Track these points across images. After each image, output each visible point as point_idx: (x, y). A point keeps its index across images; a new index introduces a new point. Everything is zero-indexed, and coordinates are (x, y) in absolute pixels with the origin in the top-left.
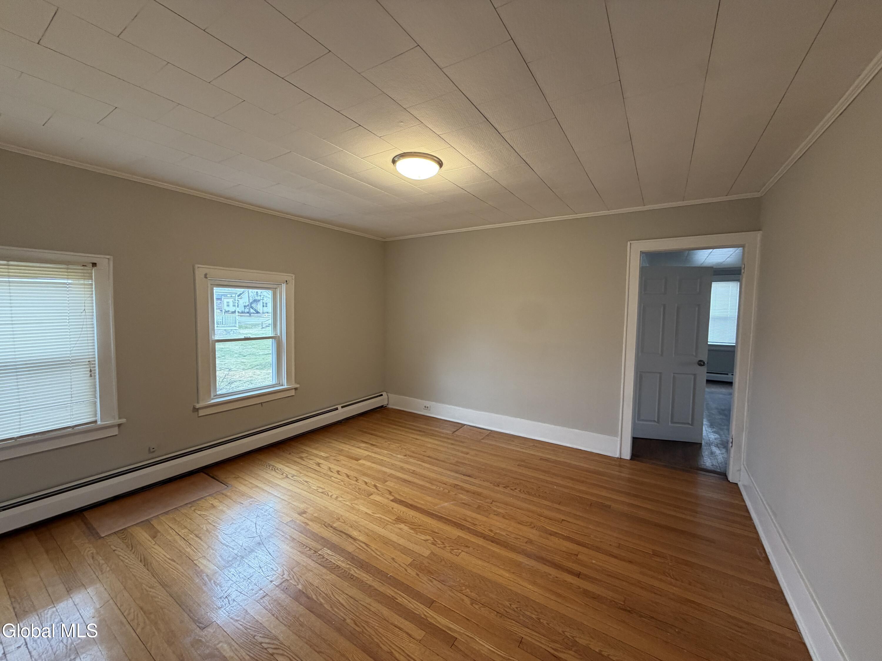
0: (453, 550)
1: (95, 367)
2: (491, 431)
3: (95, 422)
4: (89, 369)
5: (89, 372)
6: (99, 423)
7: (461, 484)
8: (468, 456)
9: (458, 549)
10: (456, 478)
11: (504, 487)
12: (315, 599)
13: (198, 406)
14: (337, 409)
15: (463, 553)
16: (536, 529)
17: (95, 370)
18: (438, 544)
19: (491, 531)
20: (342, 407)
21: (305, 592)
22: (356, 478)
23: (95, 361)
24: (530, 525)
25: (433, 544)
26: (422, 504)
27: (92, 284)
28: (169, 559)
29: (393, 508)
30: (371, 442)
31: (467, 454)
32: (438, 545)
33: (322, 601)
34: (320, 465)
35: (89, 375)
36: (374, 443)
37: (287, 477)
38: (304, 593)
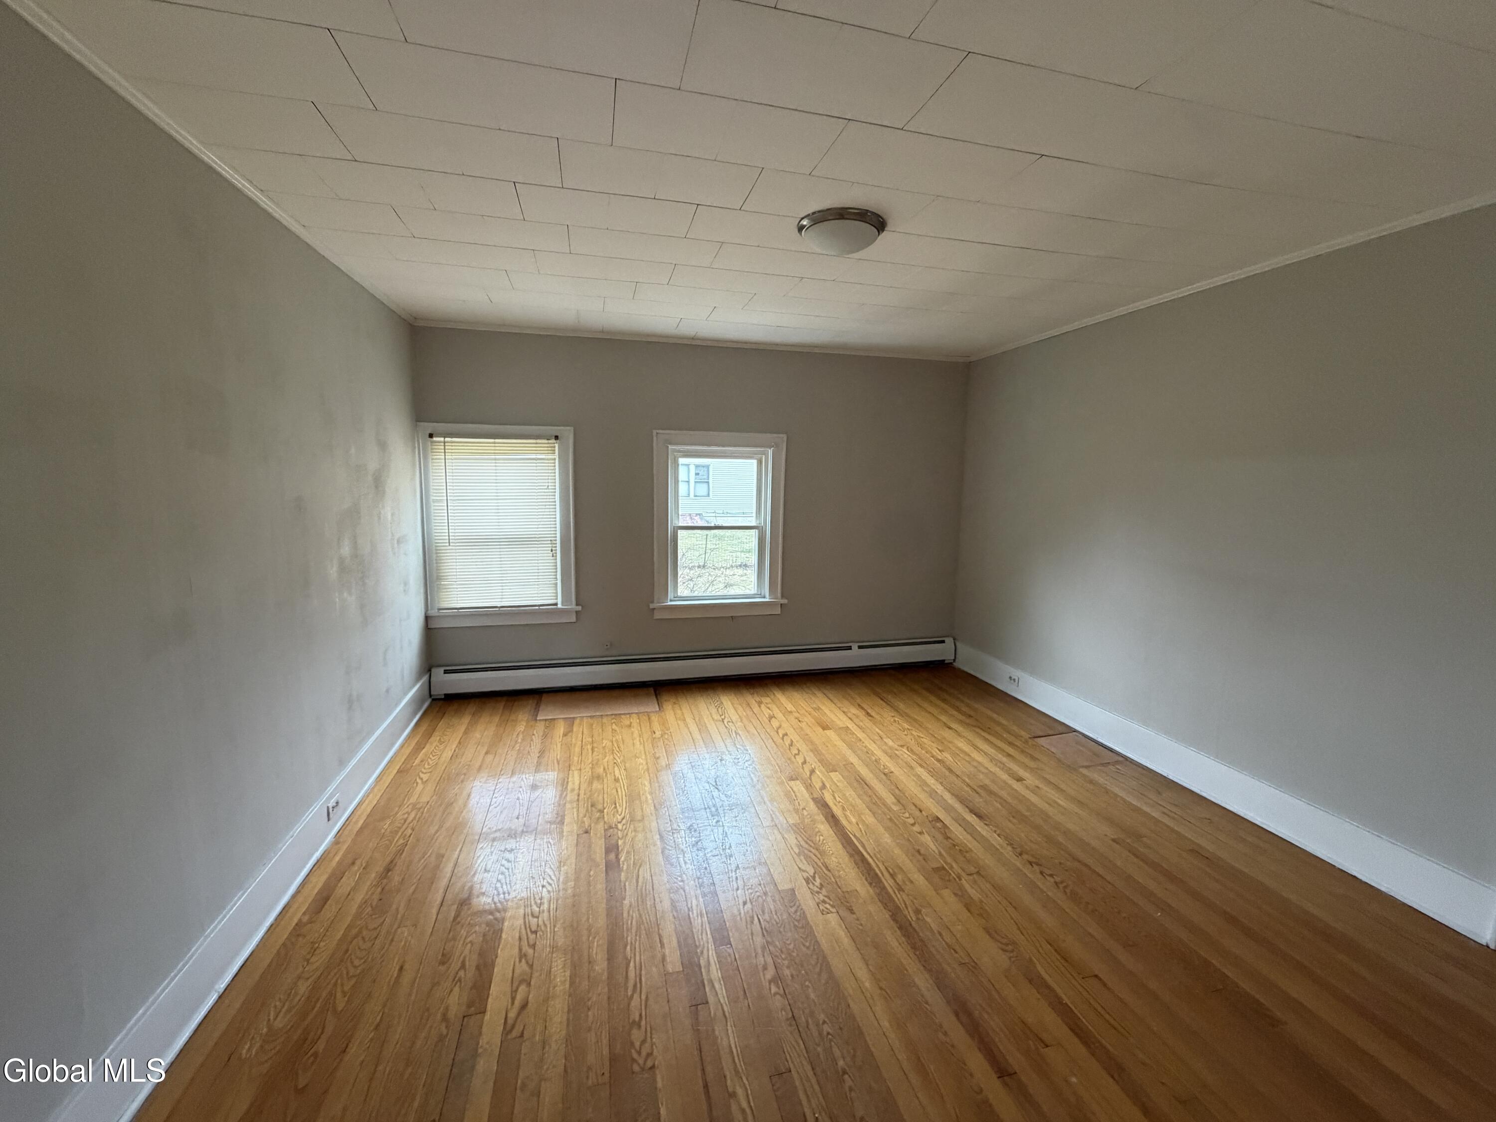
0: (824, 902)
1: (556, 547)
2: (1126, 758)
3: (556, 604)
4: (550, 549)
5: (550, 552)
6: (559, 606)
7: (948, 821)
8: (1016, 785)
9: (833, 906)
10: (948, 809)
11: (1031, 863)
12: (621, 863)
13: (652, 606)
14: (850, 648)
15: (835, 915)
16: (1010, 958)
17: (556, 550)
18: (813, 884)
19: (917, 912)
20: (860, 647)
21: (620, 850)
22: (799, 751)
23: (556, 540)
24: (1007, 945)
25: (807, 881)
26: (850, 822)
27: (555, 459)
28: (557, 759)
29: (804, 809)
30: (869, 711)
31: (1020, 779)
32: (811, 886)
33: (625, 867)
34: (773, 719)
35: (551, 555)
36: (873, 714)
37: (723, 720)
38: (618, 850)
